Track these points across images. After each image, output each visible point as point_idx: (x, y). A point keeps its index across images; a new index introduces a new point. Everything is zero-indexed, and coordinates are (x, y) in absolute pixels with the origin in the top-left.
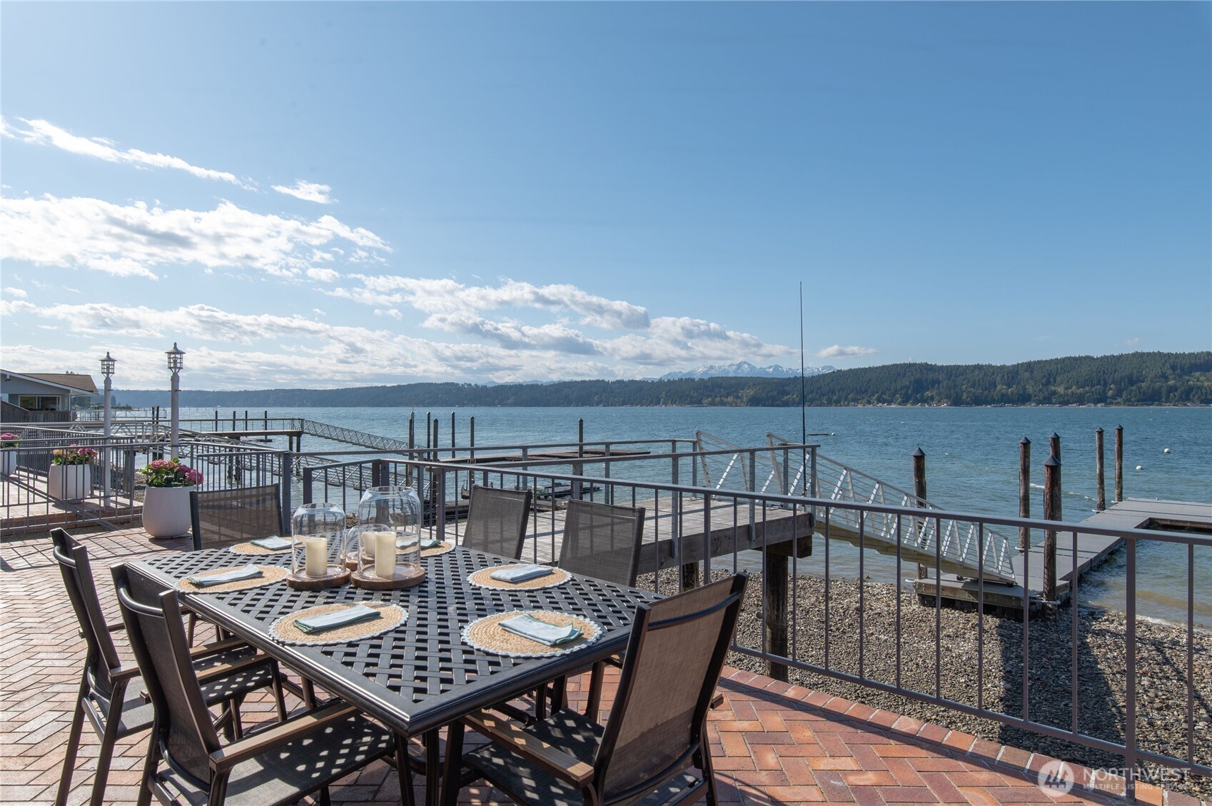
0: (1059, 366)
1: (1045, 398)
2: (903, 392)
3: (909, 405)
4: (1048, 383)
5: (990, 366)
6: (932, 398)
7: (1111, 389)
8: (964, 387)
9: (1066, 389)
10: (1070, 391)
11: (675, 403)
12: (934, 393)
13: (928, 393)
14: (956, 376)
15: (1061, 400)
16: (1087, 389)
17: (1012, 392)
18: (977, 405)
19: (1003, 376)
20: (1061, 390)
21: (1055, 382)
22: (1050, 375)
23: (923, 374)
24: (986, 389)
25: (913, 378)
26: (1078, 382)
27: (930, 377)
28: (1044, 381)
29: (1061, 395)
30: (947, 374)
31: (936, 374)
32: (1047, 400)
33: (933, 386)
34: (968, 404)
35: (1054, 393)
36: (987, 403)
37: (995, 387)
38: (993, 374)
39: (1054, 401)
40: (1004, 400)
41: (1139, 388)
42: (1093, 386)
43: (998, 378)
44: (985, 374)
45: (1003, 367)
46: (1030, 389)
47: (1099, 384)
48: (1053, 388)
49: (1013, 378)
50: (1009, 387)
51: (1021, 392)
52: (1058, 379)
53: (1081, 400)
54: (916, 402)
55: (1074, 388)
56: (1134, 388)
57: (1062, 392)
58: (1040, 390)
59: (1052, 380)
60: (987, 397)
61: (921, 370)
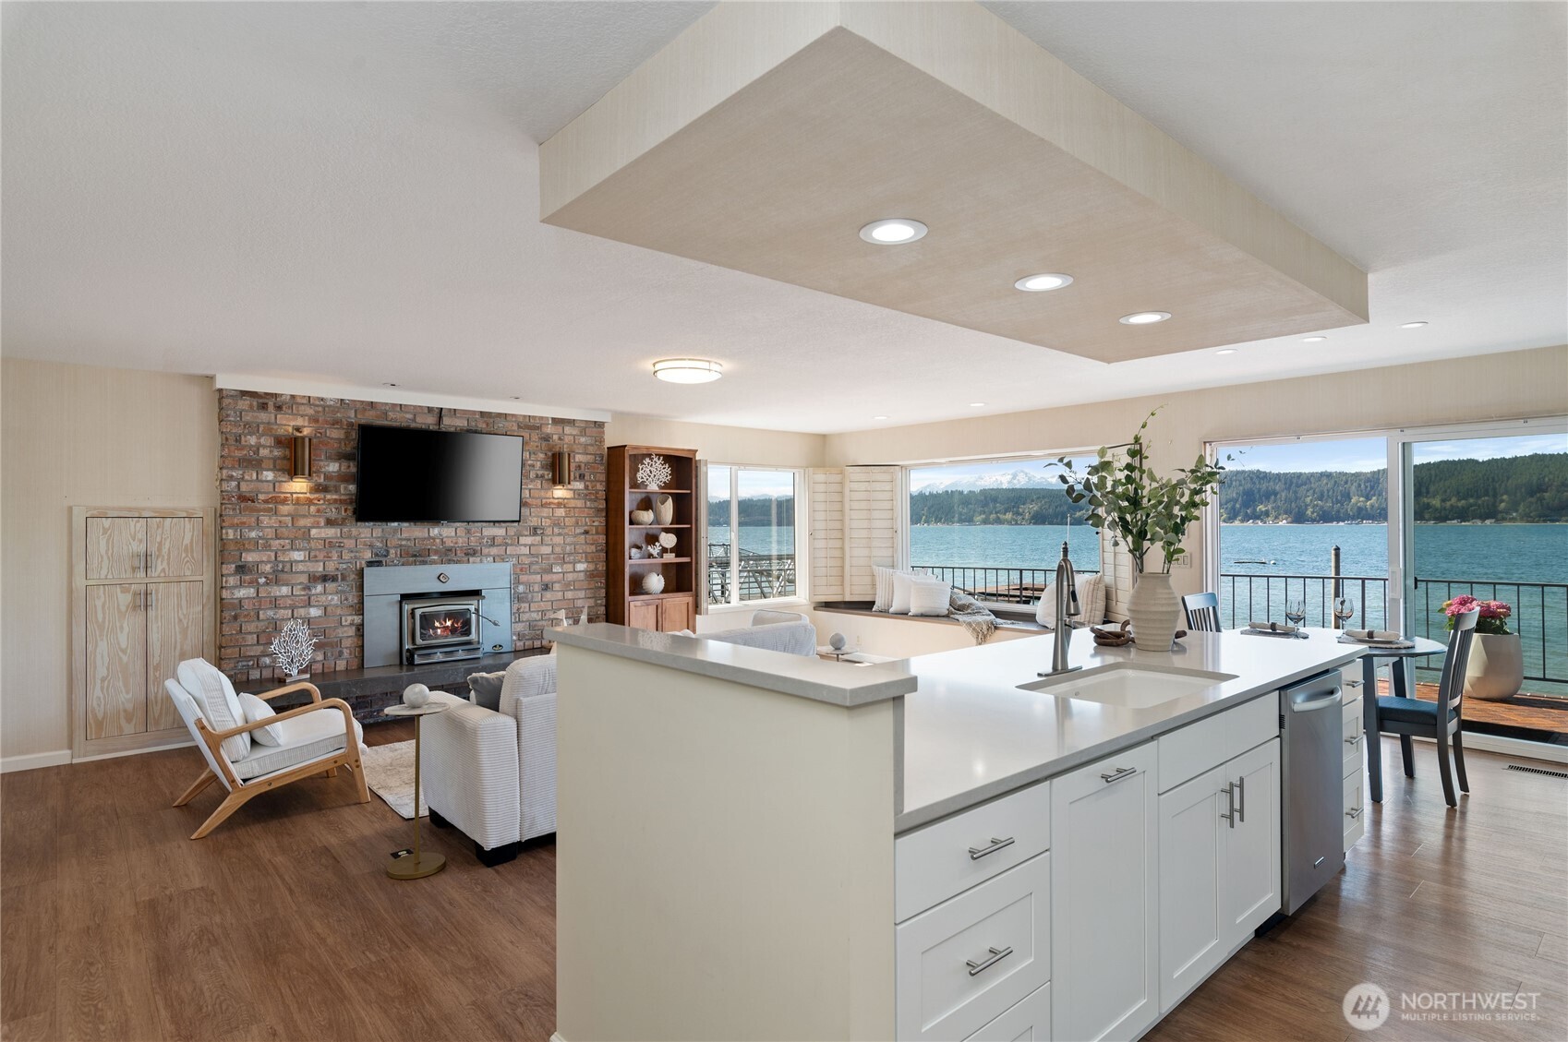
0: (1433, 472)
2: (1229, 505)
3: (1237, 523)
6: (1267, 514)
7: (1503, 501)
8: (1308, 500)
9: (1443, 501)
10: (1448, 504)
11: (940, 521)
12: (1270, 507)
13: (1261, 508)
14: (1298, 486)
15: (1437, 515)
16: (1471, 501)
17: (1372, 506)
18: (1325, 521)
19: (1360, 485)
20: (1436, 502)
21: (1428, 492)
23: (1254, 483)
24: (1338, 502)
25: (1241, 488)
26: (1458, 493)
27: (1264, 486)
29: (1437, 510)
30: (1285, 483)
31: (1271, 483)
33: (1268, 498)
34: (1313, 521)
36: (1339, 519)
37: (1350, 499)
38: (1346, 483)
39: (1427, 516)
41: (1541, 500)
42: (1478, 497)
43: (1353, 487)
44: (1336, 482)
45: (1357, 475)
47: (1486, 494)
49: (1372, 488)
50: (1368, 499)
52: (1432, 489)
53: (1463, 515)
54: (1246, 518)
55: (1454, 500)
56: (1534, 499)
57: (1438, 505)
59: (1424, 490)
60: (1338, 511)
61: (1252, 479)
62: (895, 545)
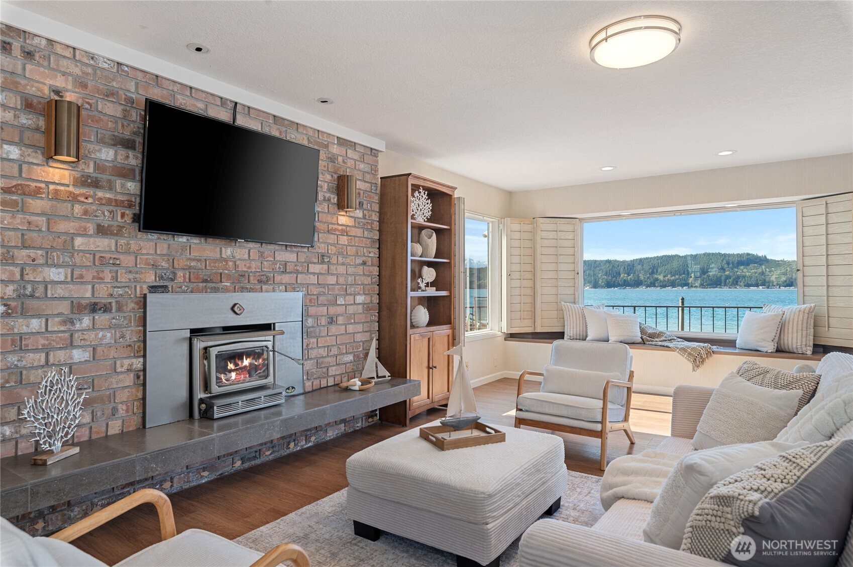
0: (659, 261)
1: (651, 283)
4: (653, 273)
5: (616, 261)
7: (691, 277)
8: (600, 275)
9: (664, 277)
10: (667, 278)
15: (661, 284)
16: (677, 277)
17: (631, 279)
18: (608, 287)
19: (625, 268)
20: (661, 277)
21: (657, 272)
22: (654, 267)
24: (614, 277)
26: (671, 273)
28: (650, 271)
29: (661, 281)
32: (652, 285)
34: (602, 287)
35: (657, 279)
37: (620, 275)
38: (618, 266)
39: (657, 285)
40: (625, 284)
41: (709, 276)
42: (680, 275)
43: (622, 269)
44: (613, 266)
45: (624, 262)
46: (642, 277)
47: (684, 273)
48: (656, 276)
49: (631, 269)
50: (629, 275)
51: (636, 279)
52: (659, 270)
53: (673, 284)
55: (669, 276)
56: (705, 276)
57: (662, 279)
58: (648, 278)
59: (655, 271)
60: (614, 282)
62: (576, 285)
